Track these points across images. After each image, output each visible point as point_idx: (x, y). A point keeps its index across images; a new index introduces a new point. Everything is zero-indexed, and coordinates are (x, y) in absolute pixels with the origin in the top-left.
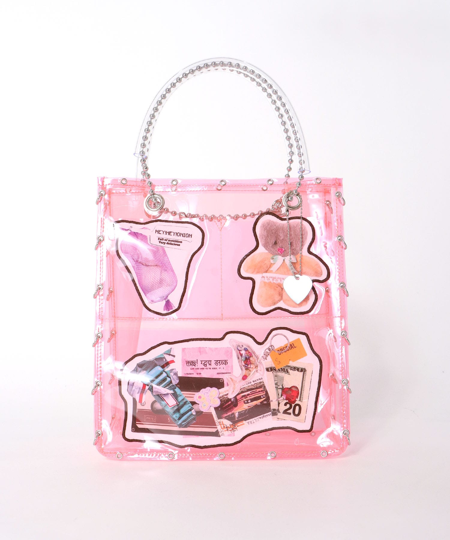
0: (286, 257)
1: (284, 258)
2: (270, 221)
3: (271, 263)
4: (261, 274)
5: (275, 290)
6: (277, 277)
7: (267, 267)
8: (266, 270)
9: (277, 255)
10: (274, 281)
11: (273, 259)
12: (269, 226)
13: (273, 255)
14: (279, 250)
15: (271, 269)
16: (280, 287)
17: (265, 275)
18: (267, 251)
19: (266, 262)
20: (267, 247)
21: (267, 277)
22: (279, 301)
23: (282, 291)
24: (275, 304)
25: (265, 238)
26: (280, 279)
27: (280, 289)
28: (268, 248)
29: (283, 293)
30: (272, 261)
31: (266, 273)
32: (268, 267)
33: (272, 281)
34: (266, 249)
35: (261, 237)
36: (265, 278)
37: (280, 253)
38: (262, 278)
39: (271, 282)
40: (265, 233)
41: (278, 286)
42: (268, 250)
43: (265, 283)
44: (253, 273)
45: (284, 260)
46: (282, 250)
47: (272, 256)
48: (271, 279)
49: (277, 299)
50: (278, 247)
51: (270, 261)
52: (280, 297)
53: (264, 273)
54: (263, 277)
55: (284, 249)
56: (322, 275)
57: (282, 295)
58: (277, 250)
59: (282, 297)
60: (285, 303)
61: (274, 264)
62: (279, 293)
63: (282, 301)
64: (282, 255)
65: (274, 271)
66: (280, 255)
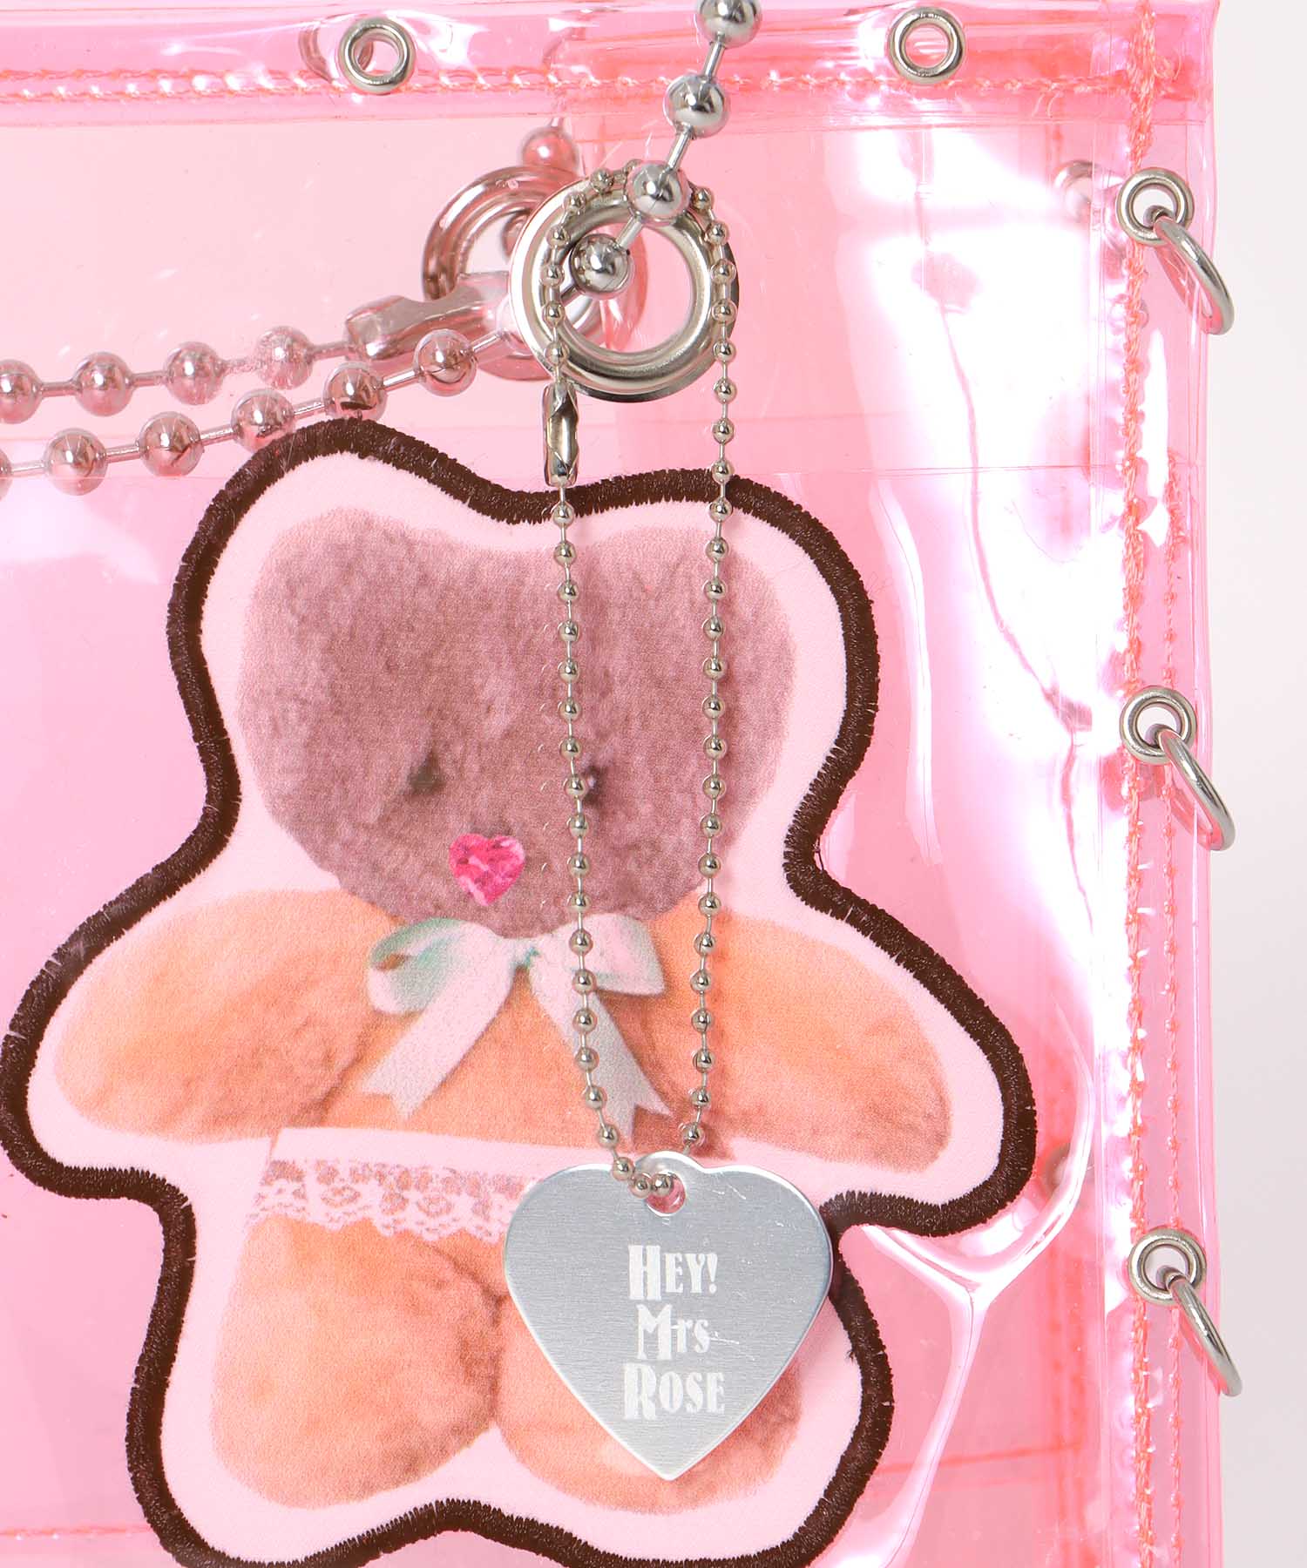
0: (542, 942)
1: (517, 948)
2: (369, 524)
3: (378, 1014)
4: (267, 1140)
5: (415, 1307)
6: (438, 1171)
7: (328, 1058)
8: (319, 1092)
9: (440, 911)
10: (411, 1218)
11: (392, 962)
12: (358, 585)
13: (394, 917)
14: (463, 862)
15: (374, 1081)
16: (474, 1277)
17: (301, 1144)
18: (327, 881)
19: (314, 1001)
20: (330, 825)
21: (328, 1174)
22: (464, 1432)
23: (496, 1321)
24: (411, 1466)
25: (304, 730)
26: (475, 1186)
27: (477, 1299)
28: (346, 845)
29: (501, 1350)
30: (382, 991)
31: (321, 1122)
32: (343, 1060)
33: (379, 1220)
34: (321, 857)
35: (264, 715)
36: (310, 1180)
37: (479, 897)
38: (267, 1181)
39: (366, 1224)
40: (312, 673)
41: (449, 1274)
42: (340, 870)
43: (303, 1237)
44: (165, 1122)
45: (520, 973)
46: (495, 853)
47: (379, 927)
48: (372, 1193)
49: (435, 1416)
50: (457, 827)
51: (358, 993)
52: (469, 1396)
53: (294, 1122)
54: (282, 1170)
55: (518, 849)
56: (940, 1139)
57: (495, 1361)
58: (448, 864)
59: (494, 1388)
60: (525, 1455)
61: (410, 1016)
62: (465, 1344)
63: (492, 1438)
64: (496, 918)
65: (406, 1104)
66: (478, 916)
